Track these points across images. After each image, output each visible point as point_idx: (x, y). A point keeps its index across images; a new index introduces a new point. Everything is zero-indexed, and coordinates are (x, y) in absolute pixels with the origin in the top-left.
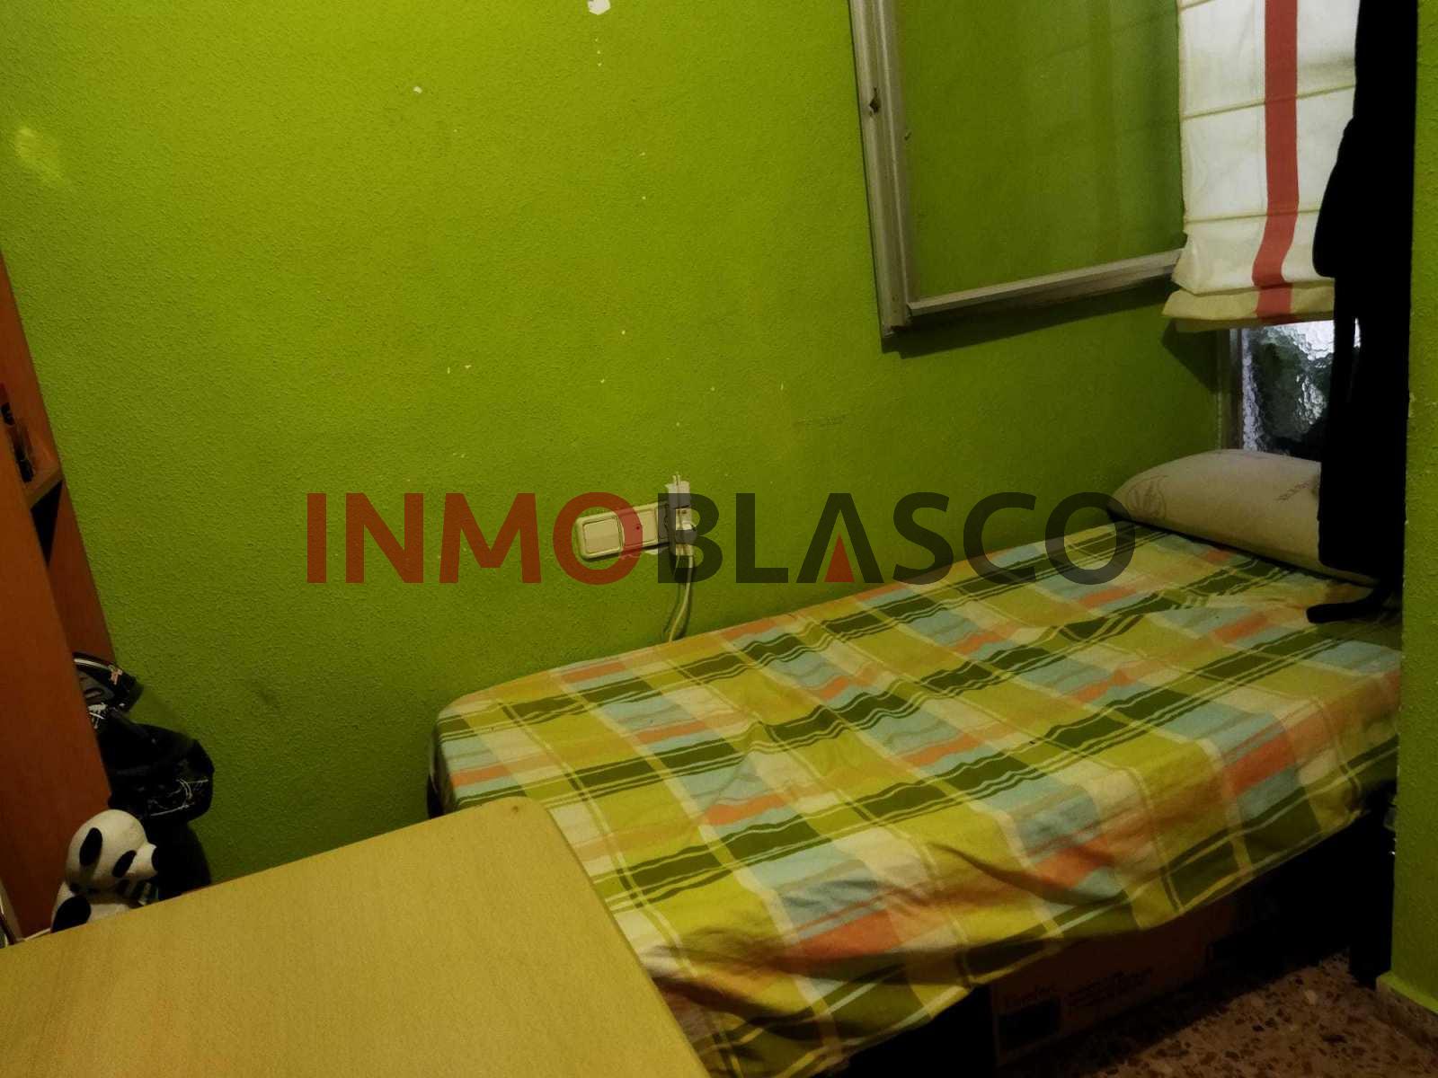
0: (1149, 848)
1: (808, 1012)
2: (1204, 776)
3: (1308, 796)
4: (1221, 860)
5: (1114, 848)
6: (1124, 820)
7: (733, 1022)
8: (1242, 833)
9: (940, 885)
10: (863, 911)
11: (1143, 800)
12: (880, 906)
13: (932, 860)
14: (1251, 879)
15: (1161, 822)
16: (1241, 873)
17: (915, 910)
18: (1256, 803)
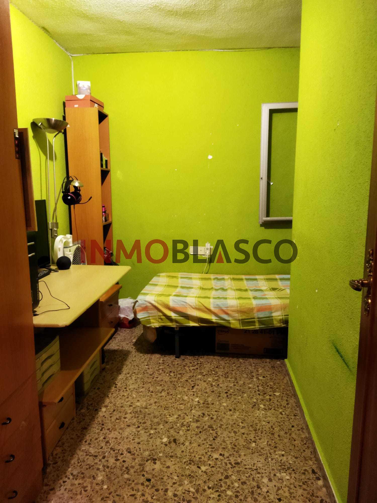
0: (237, 315)
1: (171, 317)
2: (251, 307)
3: (273, 318)
4: (253, 323)
5: (229, 312)
6: (233, 309)
7: (161, 314)
8: (257, 319)
9: (197, 307)
10: (183, 306)
11: (237, 307)
12: (187, 306)
13: (197, 303)
14: (258, 329)
15: (241, 312)
16: (256, 327)
17: (192, 309)
18: (261, 315)
